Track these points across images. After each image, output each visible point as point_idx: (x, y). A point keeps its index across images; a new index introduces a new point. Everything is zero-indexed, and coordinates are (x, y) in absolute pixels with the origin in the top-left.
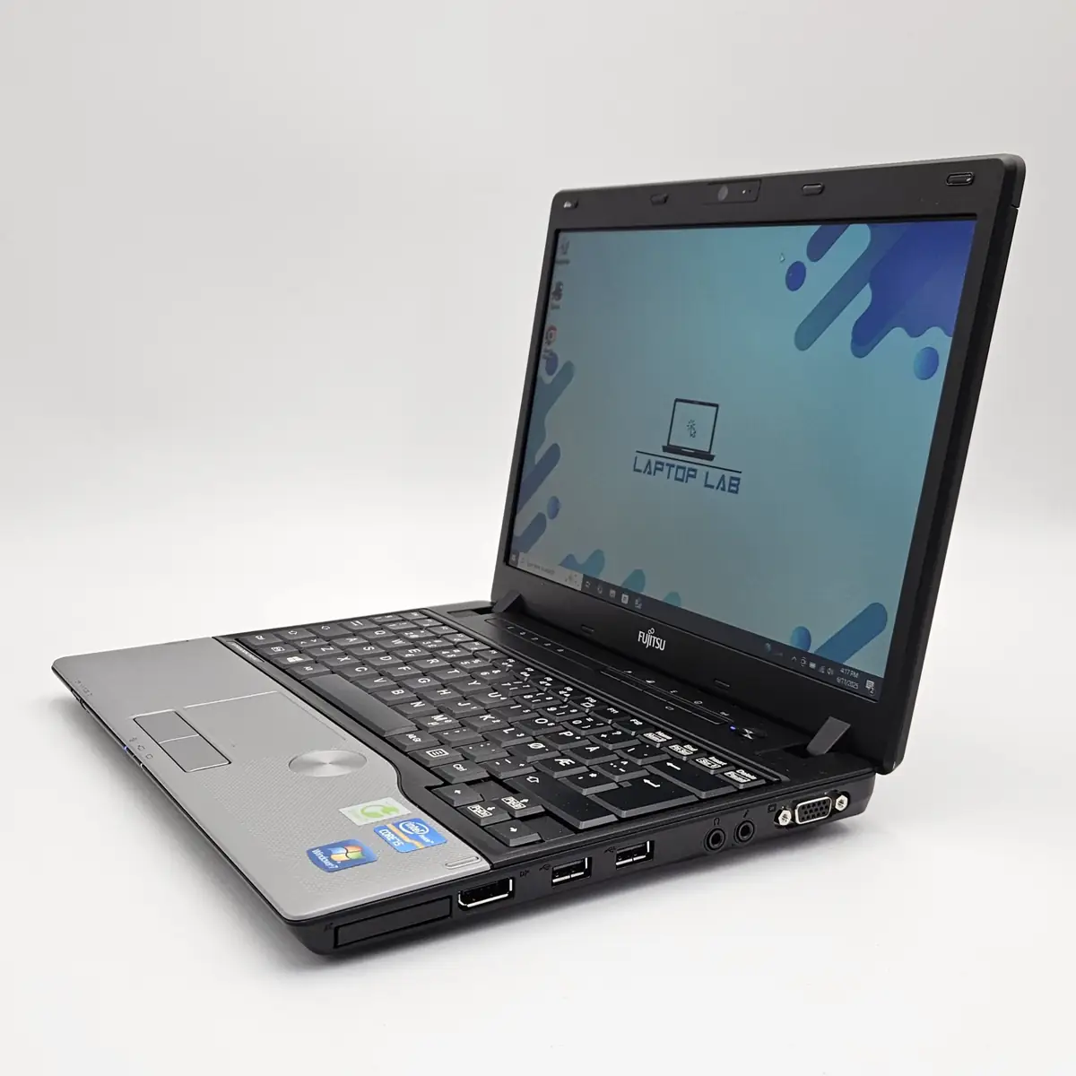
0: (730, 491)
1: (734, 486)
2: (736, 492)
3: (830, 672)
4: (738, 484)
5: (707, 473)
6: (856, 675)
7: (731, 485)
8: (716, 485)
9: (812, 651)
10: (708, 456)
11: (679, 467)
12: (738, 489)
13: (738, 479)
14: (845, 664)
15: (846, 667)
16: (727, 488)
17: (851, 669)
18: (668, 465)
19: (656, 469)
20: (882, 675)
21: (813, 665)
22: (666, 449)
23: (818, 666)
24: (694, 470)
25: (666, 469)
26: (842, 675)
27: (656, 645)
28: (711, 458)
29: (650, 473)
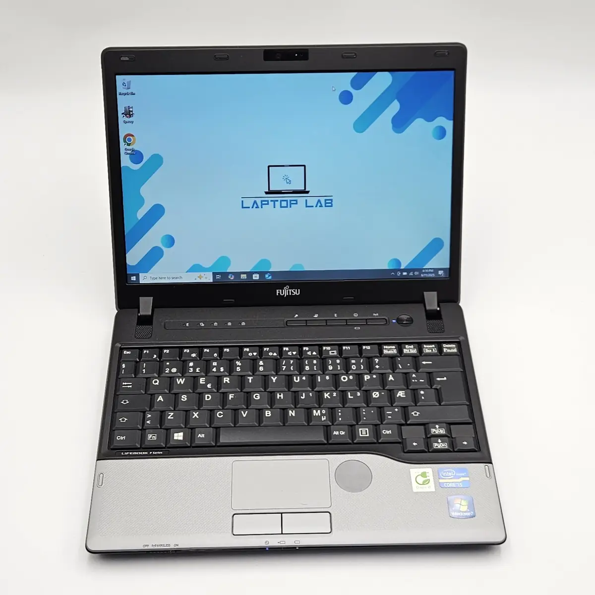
0: (326, 206)
1: (329, 203)
2: (331, 206)
3: (416, 273)
4: (332, 202)
5: (306, 200)
6: (432, 271)
7: (326, 203)
8: (315, 206)
9: (402, 267)
10: (305, 192)
11: (281, 201)
12: (332, 204)
13: (331, 200)
14: (424, 268)
15: (425, 269)
16: (323, 205)
17: (428, 269)
18: (271, 201)
19: (262, 204)
20: (448, 266)
21: (405, 274)
22: (267, 193)
23: (408, 273)
24: (296, 201)
25: (271, 204)
26: (424, 273)
27: (292, 293)
28: (308, 192)
29: (257, 207)
